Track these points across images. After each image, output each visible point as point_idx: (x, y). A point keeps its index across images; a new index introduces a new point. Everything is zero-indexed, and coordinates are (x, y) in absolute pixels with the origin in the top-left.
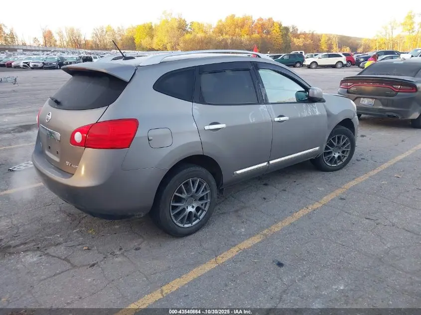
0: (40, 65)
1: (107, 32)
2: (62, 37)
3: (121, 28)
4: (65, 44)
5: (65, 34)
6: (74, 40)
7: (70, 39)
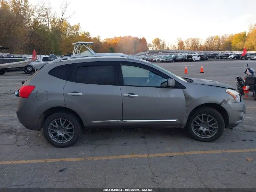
0: (164, 60)
1: (215, 40)
2: (188, 44)
3: (224, 37)
4: (189, 48)
5: (190, 43)
6: (194, 46)
7: (192, 45)
